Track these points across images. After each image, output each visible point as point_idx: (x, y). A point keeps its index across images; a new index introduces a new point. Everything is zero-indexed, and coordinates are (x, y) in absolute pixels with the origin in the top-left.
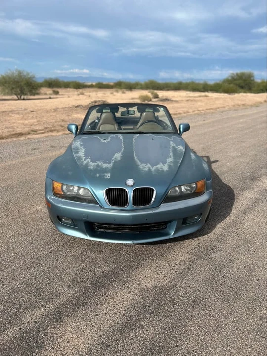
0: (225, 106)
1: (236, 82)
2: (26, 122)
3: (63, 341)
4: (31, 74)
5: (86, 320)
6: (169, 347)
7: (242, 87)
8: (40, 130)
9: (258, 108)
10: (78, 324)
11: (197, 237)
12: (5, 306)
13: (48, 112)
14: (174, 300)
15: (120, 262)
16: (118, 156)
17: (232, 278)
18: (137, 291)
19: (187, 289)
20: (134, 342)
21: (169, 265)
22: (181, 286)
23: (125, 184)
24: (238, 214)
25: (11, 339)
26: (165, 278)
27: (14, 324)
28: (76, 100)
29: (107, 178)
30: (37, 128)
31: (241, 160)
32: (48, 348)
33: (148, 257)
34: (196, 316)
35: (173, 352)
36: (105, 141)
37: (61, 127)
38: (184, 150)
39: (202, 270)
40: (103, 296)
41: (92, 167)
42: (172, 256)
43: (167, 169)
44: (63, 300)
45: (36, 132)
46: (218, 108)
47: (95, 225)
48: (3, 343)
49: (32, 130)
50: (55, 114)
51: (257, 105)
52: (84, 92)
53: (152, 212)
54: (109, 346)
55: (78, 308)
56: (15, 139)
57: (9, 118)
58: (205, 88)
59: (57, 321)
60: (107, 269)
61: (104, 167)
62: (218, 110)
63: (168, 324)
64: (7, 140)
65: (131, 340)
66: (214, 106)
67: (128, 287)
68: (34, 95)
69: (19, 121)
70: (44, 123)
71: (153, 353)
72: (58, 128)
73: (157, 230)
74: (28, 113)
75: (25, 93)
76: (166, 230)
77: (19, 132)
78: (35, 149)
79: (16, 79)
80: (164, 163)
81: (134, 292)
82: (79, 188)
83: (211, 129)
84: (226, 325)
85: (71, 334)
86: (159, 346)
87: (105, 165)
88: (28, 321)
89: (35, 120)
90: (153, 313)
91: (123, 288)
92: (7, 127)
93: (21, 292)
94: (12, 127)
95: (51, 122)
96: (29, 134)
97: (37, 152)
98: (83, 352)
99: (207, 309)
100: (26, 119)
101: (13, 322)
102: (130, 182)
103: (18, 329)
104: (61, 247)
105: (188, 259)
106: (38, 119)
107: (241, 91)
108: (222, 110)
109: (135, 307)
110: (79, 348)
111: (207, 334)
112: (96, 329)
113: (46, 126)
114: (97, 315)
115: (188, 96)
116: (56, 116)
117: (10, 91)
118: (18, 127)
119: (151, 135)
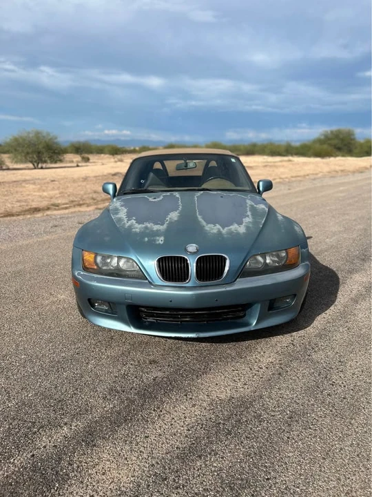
0: (317, 172)
1: (329, 142)
2: (45, 194)
3: (96, 472)
4: (51, 135)
5: (131, 443)
6: (257, 481)
7: (339, 149)
8: (64, 204)
9: (363, 174)
10: (118, 449)
11: (290, 333)
12: (11, 424)
13: (74, 181)
14: (260, 416)
15: (178, 366)
16: (174, 216)
17: (345, 386)
18: (205, 404)
19: (279, 400)
20: (203, 475)
21: (251, 369)
22: (270, 397)
23: (186, 250)
24: (347, 302)
25: (19, 469)
26: (246, 387)
27: (24, 449)
28: (113, 167)
29: (159, 244)
30: (59, 202)
31: (345, 236)
32: (73, 482)
33: (220, 358)
34: (295, 437)
35: (263, 487)
36: (156, 200)
37: (91, 201)
38: (267, 209)
39: (300, 375)
40: (154, 410)
41: (138, 230)
42: (254, 357)
43: (245, 231)
44: (96, 415)
45: (58, 206)
46: (308, 175)
47: (142, 311)
48: (7, 475)
49: (53, 205)
50: (84, 183)
51: (361, 171)
52: (123, 158)
53: (224, 289)
54: (166, 479)
55: (118, 426)
56: (29, 216)
57: (21, 190)
58: (288, 150)
59: (88, 444)
60: (160, 374)
61: (155, 229)
62: (307, 177)
63: (254, 448)
64: (19, 217)
65: (198, 470)
66: (302, 173)
67: (191, 398)
68: (56, 162)
69: (35, 193)
70: (69, 196)
71: (232, 489)
72: (88, 202)
73: (231, 318)
74: (48, 183)
75: (43, 159)
76: (244, 319)
77: (34, 206)
78: (56, 226)
79: (32, 142)
80: (240, 223)
81: (200, 406)
82: (119, 258)
83: (300, 199)
84: (341, 449)
85: (108, 463)
86: (242, 480)
87: (156, 227)
88: (44, 444)
89: (57, 192)
90: (230, 433)
91: (185, 400)
92: (18, 201)
93: (35, 406)
94: (26, 201)
95: (79, 195)
96: (48, 209)
97: (59, 230)
98: (127, 488)
99: (310, 428)
100: (44, 191)
101: (22, 446)
102: (192, 248)
103: (29, 456)
104: (93, 346)
105: (277, 361)
106: (61, 190)
107: (337, 153)
108: (312, 177)
109: (202, 425)
110: (121, 483)
111: (313, 461)
112: (145, 456)
113: (71, 199)
114: (147, 437)
115: (265, 160)
116: (85, 187)
117: (24, 158)
118: (33, 201)
119: (219, 192)
